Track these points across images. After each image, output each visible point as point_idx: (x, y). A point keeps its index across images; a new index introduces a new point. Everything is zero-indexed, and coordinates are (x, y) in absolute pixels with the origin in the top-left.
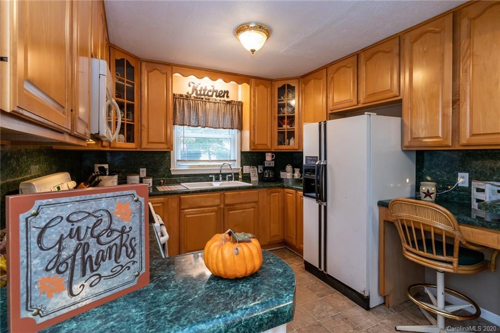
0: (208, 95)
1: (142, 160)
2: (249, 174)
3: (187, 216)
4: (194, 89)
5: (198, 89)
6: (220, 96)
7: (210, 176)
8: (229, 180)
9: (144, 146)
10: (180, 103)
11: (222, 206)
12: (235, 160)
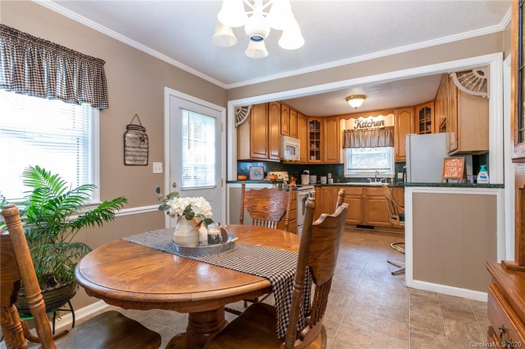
0: (368, 126)
1: (329, 169)
4: (359, 124)
5: (361, 124)
6: (377, 125)
7: (368, 179)
8: (382, 182)
9: (325, 161)
10: (348, 134)
11: (364, 196)
12: (389, 169)
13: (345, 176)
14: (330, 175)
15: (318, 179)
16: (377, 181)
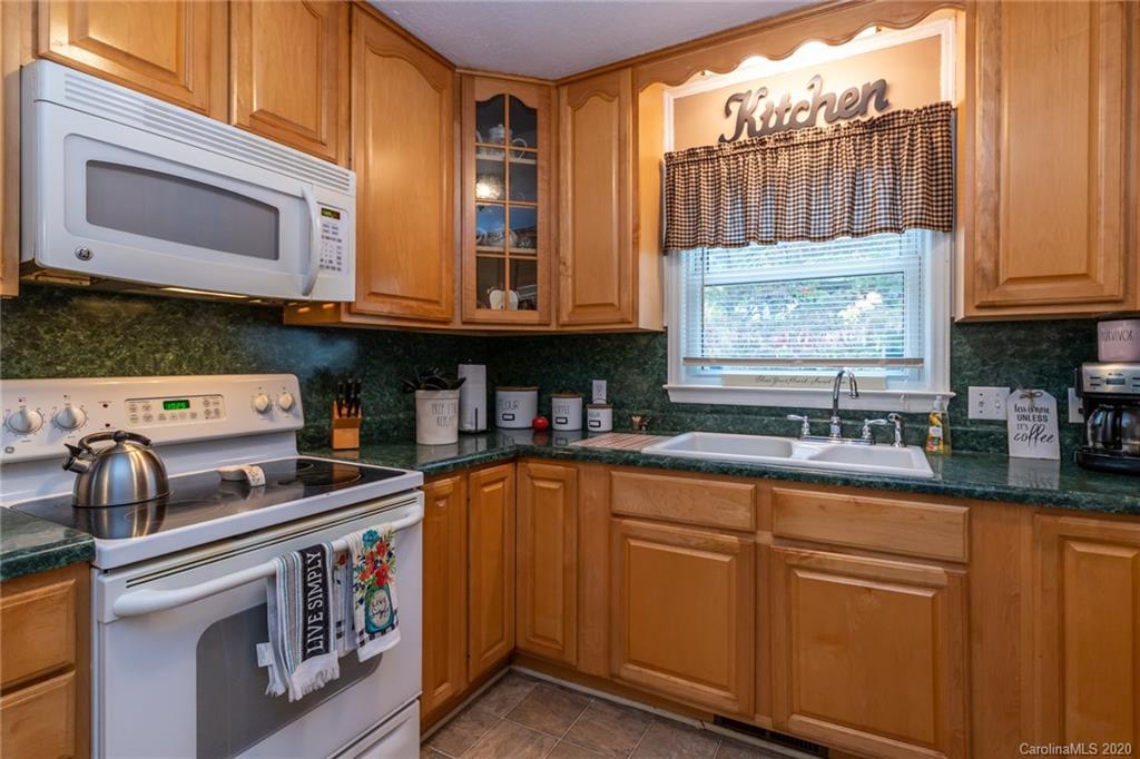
0: (792, 124)
1: (597, 358)
2: (1004, 424)
3: (633, 543)
4: (744, 120)
5: (757, 116)
6: (845, 111)
7: (792, 417)
8: (873, 441)
9: (564, 318)
10: (686, 178)
11: (765, 538)
12: (920, 361)
13: (674, 398)
14: (600, 389)
15: (544, 409)
16: (844, 434)
